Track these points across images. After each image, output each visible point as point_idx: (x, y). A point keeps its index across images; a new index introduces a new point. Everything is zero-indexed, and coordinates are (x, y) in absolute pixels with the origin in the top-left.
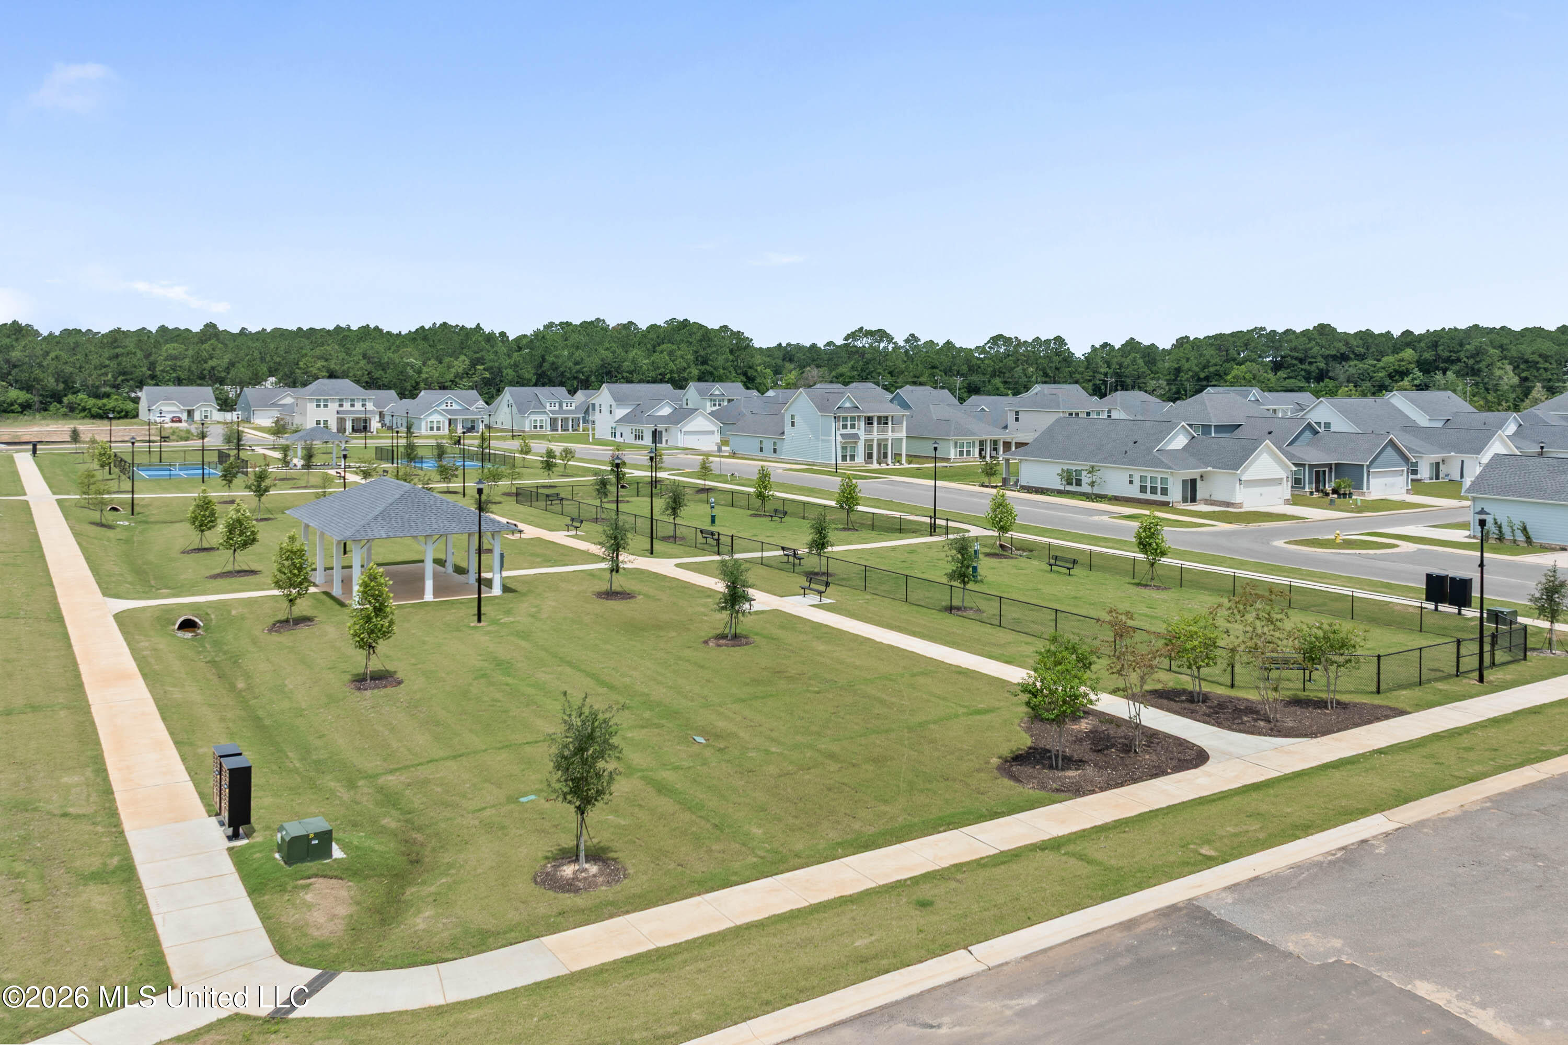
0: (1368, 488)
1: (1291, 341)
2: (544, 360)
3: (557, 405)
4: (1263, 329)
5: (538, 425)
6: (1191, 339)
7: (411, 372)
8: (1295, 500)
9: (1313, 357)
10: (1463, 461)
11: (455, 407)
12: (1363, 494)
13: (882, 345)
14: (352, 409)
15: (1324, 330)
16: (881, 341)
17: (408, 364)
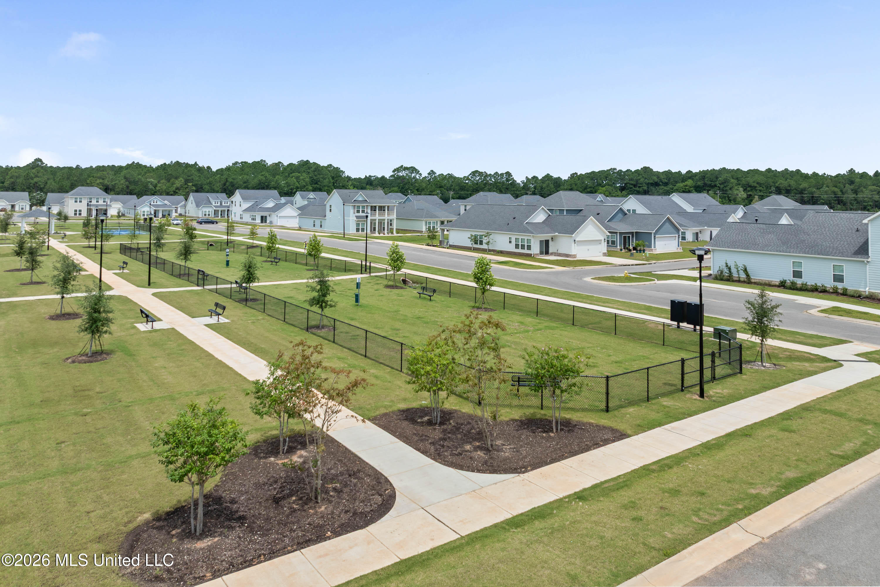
0: (655, 247)
1: (629, 175)
2: (227, 181)
3: (219, 203)
4: (615, 169)
5: (207, 214)
6: (578, 174)
7: (151, 187)
8: (609, 254)
9: (640, 184)
10: (711, 232)
11: (159, 203)
12: (652, 250)
13: (413, 175)
14: (97, 203)
15: (646, 170)
16: (412, 173)
17: (149, 182)
